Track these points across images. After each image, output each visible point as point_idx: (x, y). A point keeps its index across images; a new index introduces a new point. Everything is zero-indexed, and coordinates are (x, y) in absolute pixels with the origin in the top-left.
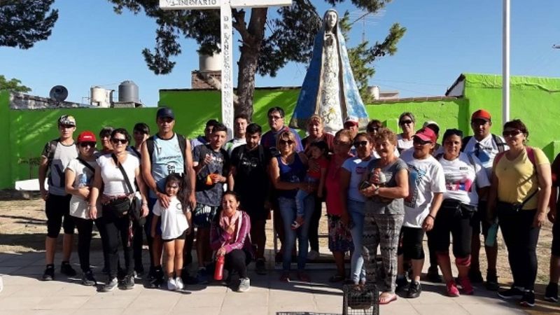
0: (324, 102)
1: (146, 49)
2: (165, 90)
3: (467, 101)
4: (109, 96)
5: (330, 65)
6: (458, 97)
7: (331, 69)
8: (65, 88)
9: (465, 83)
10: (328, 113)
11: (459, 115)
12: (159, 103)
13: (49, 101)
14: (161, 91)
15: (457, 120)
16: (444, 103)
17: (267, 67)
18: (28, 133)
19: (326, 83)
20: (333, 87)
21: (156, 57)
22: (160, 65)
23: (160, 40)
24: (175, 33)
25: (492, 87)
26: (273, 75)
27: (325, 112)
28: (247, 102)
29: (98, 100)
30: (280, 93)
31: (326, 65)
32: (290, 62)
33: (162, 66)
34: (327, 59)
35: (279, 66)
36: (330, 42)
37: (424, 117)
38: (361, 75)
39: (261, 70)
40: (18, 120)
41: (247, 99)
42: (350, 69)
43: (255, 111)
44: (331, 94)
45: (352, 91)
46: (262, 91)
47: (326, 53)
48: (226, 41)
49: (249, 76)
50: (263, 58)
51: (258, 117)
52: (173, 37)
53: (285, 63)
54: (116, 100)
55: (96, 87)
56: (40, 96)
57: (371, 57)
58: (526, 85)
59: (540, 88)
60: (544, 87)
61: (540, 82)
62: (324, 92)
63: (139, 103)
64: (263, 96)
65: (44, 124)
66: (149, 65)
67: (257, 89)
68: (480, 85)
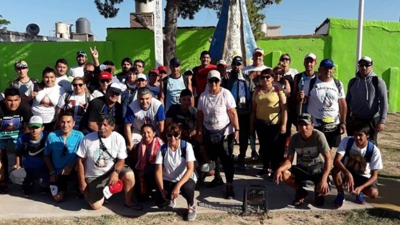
0: (230, 47)
2: (111, 28)
3: (331, 38)
4: (69, 29)
5: (234, 19)
6: (324, 35)
7: (235, 22)
8: (37, 25)
9: (330, 24)
10: (232, 55)
11: (324, 48)
12: (107, 38)
13: (26, 35)
14: (108, 29)
15: (323, 52)
16: (314, 39)
17: (186, 12)
18: (12, 59)
19: (231, 33)
21: (105, 4)
25: (349, 28)
26: (191, 18)
27: (230, 54)
28: (172, 39)
29: (61, 32)
30: (195, 31)
31: (232, 19)
32: (203, 8)
33: (109, 12)
34: (232, 15)
35: (195, 12)
36: (234, 2)
37: (300, 49)
38: (255, 19)
39: (183, 14)
40: (4, 49)
41: (172, 36)
42: (248, 22)
43: (177, 44)
44: (235, 41)
45: (250, 38)
46: (182, 29)
47: (231, 10)
49: (173, 19)
50: (184, 5)
51: (179, 48)
53: (199, 9)
54: (74, 31)
55: (60, 22)
56: (19, 32)
57: (262, 5)
58: (373, 26)
59: (384, 29)
60: (386, 29)
61: (384, 25)
62: (230, 40)
63: (91, 34)
64: (183, 33)
65: (23, 52)
66: (100, 11)
67: (178, 28)
68: (340, 27)
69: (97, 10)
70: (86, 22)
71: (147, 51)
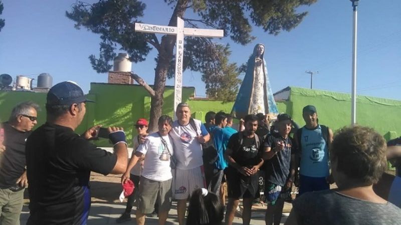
0: (255, 102)
1: (92, 55)
2: (95, 83)
3: (292, 103)
4: (30, 83)
5: (259, 78)
6: (286, 100)
7: (260, 81)
9: (290, 91)
10: (257, 109)
11: (286, 111)
14: (91, 83)
19: (256, 90)
20: (261, 93)
21: (100, 60)
22: (100, 67)
23: (103, 50)
24: (113, 46)
25: (306, 96)
27: (255, 108)
29: (22, 85)
31: (257, 78)
33: (103, 68)
34: (256, 74)
36: (259, 64)
44: (259, 97)
45: (270, 96)
47: (256, 71)
48: (179, 57)
49: (163, 78)
52: (112, 49)
54: (35, 85)
55: (21, 76)
58: (325, 95)
59: (333, 98)
60: (335, 97)
61: (333, 94)
62: (255, 96)
66: (93, 66)
67: (166, 86)
68: (299, 94)
69: (91, 65)
70: (48, 78)
71: (129, 105)
